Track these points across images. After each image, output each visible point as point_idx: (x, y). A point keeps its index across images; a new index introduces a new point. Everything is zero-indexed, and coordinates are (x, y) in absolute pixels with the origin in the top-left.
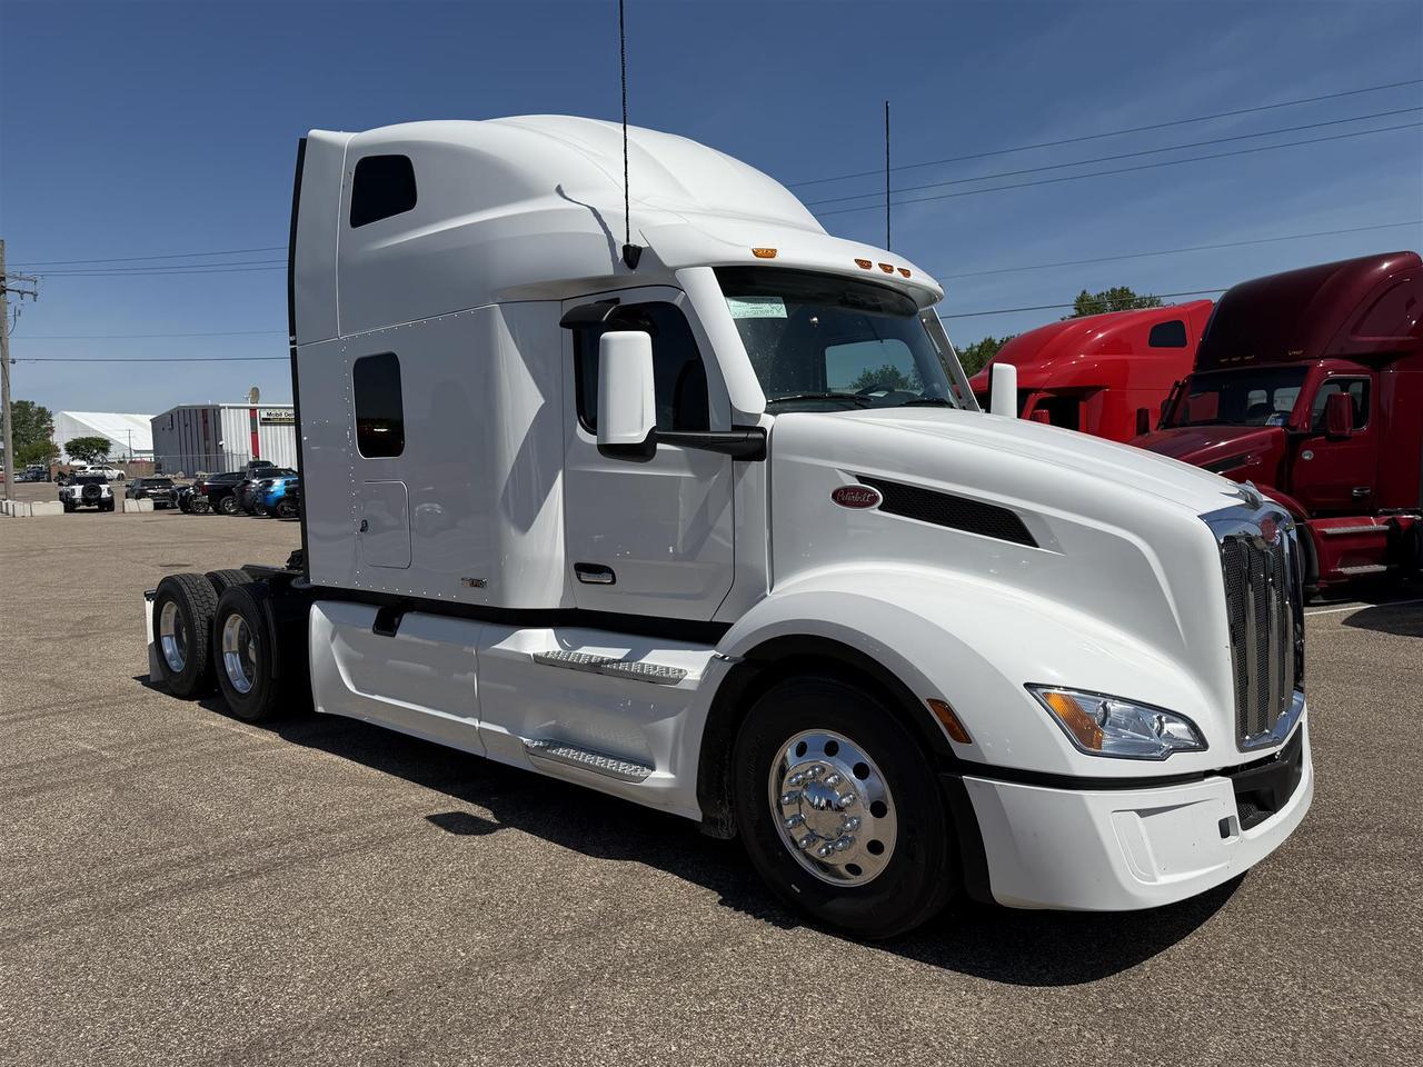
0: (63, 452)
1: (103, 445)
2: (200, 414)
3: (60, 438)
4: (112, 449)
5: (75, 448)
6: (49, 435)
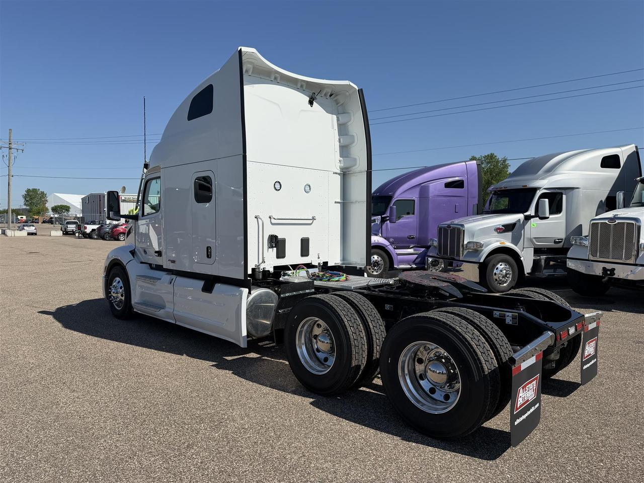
0: (50, 210)
1: (67, 208)
2: (98, 197)
3: (49, 205)
4: (71, 210)
5: (55, 209)
6: (46, 203)
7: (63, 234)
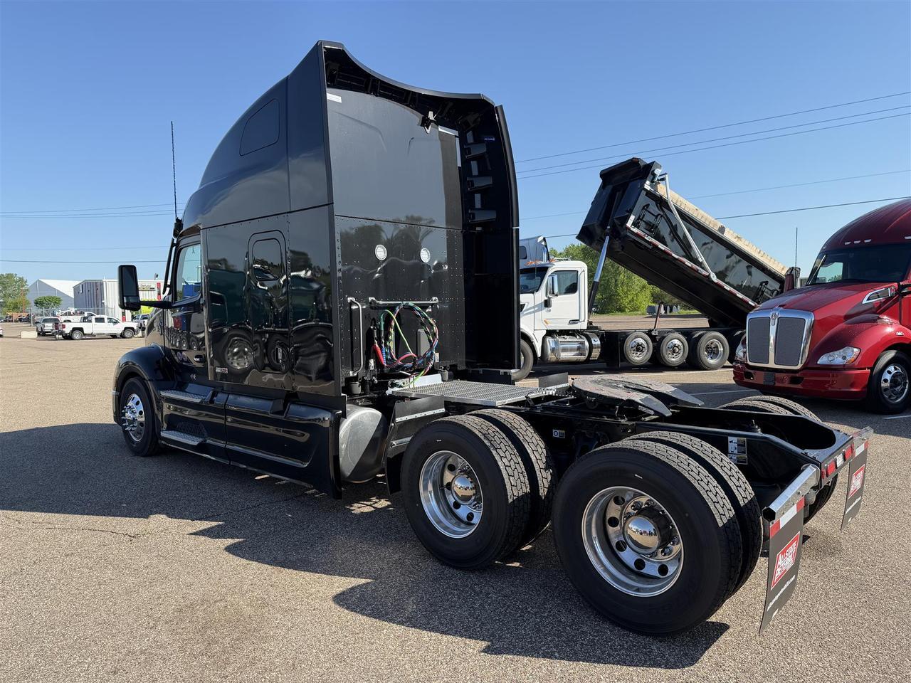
0: (32, 304)
1: (56, 301)
2: (95, 285)
3: (33, 297)
5: (39, 303)
7: (39, 334)
